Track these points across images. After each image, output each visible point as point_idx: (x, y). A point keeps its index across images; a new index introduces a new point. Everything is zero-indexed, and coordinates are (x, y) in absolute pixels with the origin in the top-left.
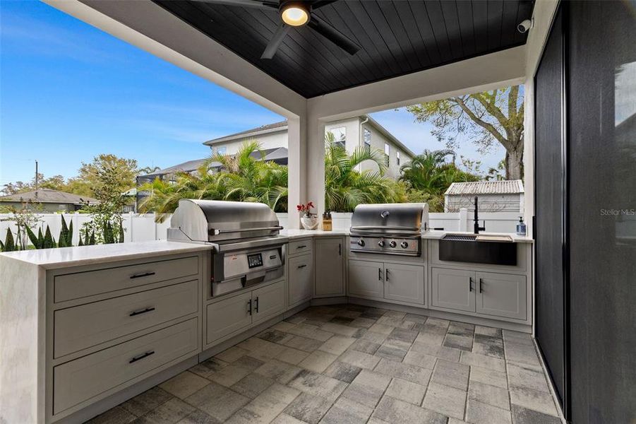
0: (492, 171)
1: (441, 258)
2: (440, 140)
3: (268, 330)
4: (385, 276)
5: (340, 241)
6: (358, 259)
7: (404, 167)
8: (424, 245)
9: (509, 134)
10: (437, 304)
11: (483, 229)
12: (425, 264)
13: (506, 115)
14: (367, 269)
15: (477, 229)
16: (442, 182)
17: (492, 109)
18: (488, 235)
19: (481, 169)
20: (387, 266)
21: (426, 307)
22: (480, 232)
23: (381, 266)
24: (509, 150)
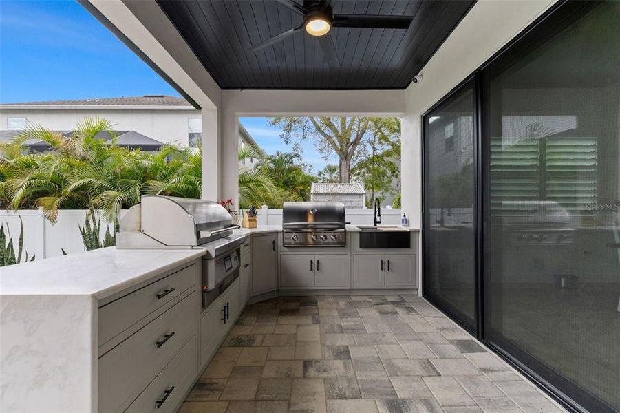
0: (320, 173)
1: (361, 247)
2: (287, 143)
3: (230, 337)
4: (316, 266)
5: (273, 238)
6: (290, 253)
7: (258, 165)
8: (348, 237)
9: (341, 146)
10: (359, 283)
11: (380, 222)
12: (349, 253)
13: (340, 131)
14: (299, 261)
15: (376, 222)
16: (291, 182)
17: (330, 125)
18: (383, 227)
19: (312, 172)
20: (317, 257)
21: (349, 288)
22: (378, 225)
23: (312, 257)
24: (341, 159)
